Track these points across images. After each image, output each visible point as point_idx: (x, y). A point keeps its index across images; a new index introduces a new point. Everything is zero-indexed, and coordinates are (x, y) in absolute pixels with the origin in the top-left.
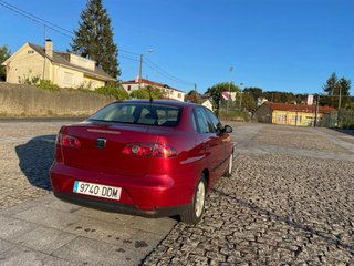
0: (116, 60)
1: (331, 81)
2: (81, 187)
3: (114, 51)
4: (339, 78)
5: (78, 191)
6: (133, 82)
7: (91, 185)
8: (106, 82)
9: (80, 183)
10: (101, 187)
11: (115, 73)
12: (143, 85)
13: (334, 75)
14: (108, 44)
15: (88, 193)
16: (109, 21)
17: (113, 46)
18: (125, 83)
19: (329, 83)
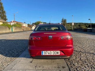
0: (6, 16)
1: (63, 20)
2: (44, 53)
3: (5, 13)
4: (64, 19)
5: (44, 54)
6: (11, 22)
7: (48, 51)
8: (3, 22)
9: (44, 52)
10: (52, 52)
11: (6, 19)
12: (15, 23)
13: (63, 18)
14: (2, 11)
15: (47, 54)
16: (2, 4)
17: (4, 11)
18: (9, 22)
19: (62, 20)
